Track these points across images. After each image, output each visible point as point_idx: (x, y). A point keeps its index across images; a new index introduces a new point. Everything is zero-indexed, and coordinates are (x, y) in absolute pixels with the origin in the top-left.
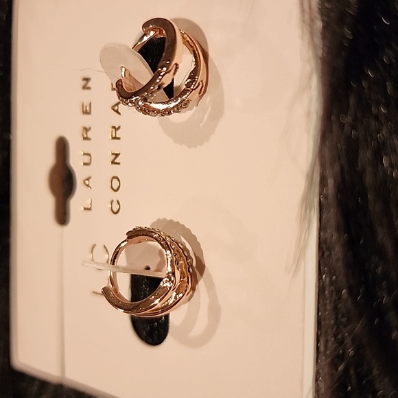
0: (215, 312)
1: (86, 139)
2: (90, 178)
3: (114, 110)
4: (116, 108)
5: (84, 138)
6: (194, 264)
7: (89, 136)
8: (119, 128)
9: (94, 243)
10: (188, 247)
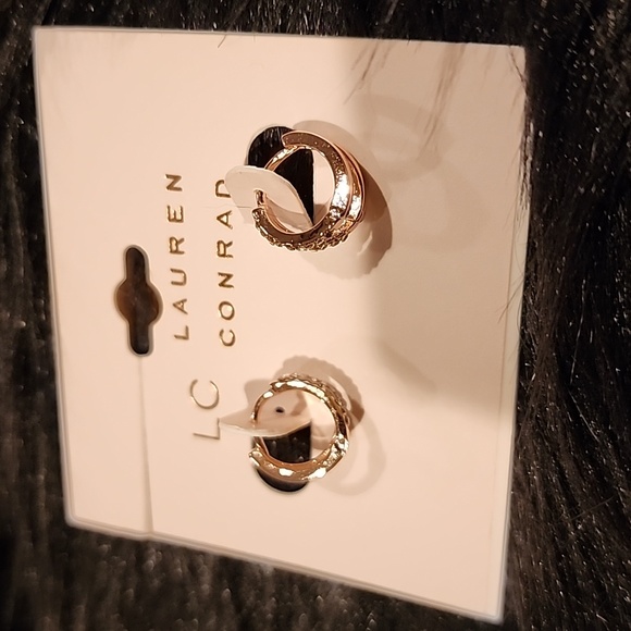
0: (378, 460)
1: (177, 252)
2: (185, 300)
3: (222, 222)
4: (224, 219)
5: (171, 252)
6: (349, 407)
7: (180, 249)
8: (230, 244)
9: (194, 379)
10: (340, 389)
